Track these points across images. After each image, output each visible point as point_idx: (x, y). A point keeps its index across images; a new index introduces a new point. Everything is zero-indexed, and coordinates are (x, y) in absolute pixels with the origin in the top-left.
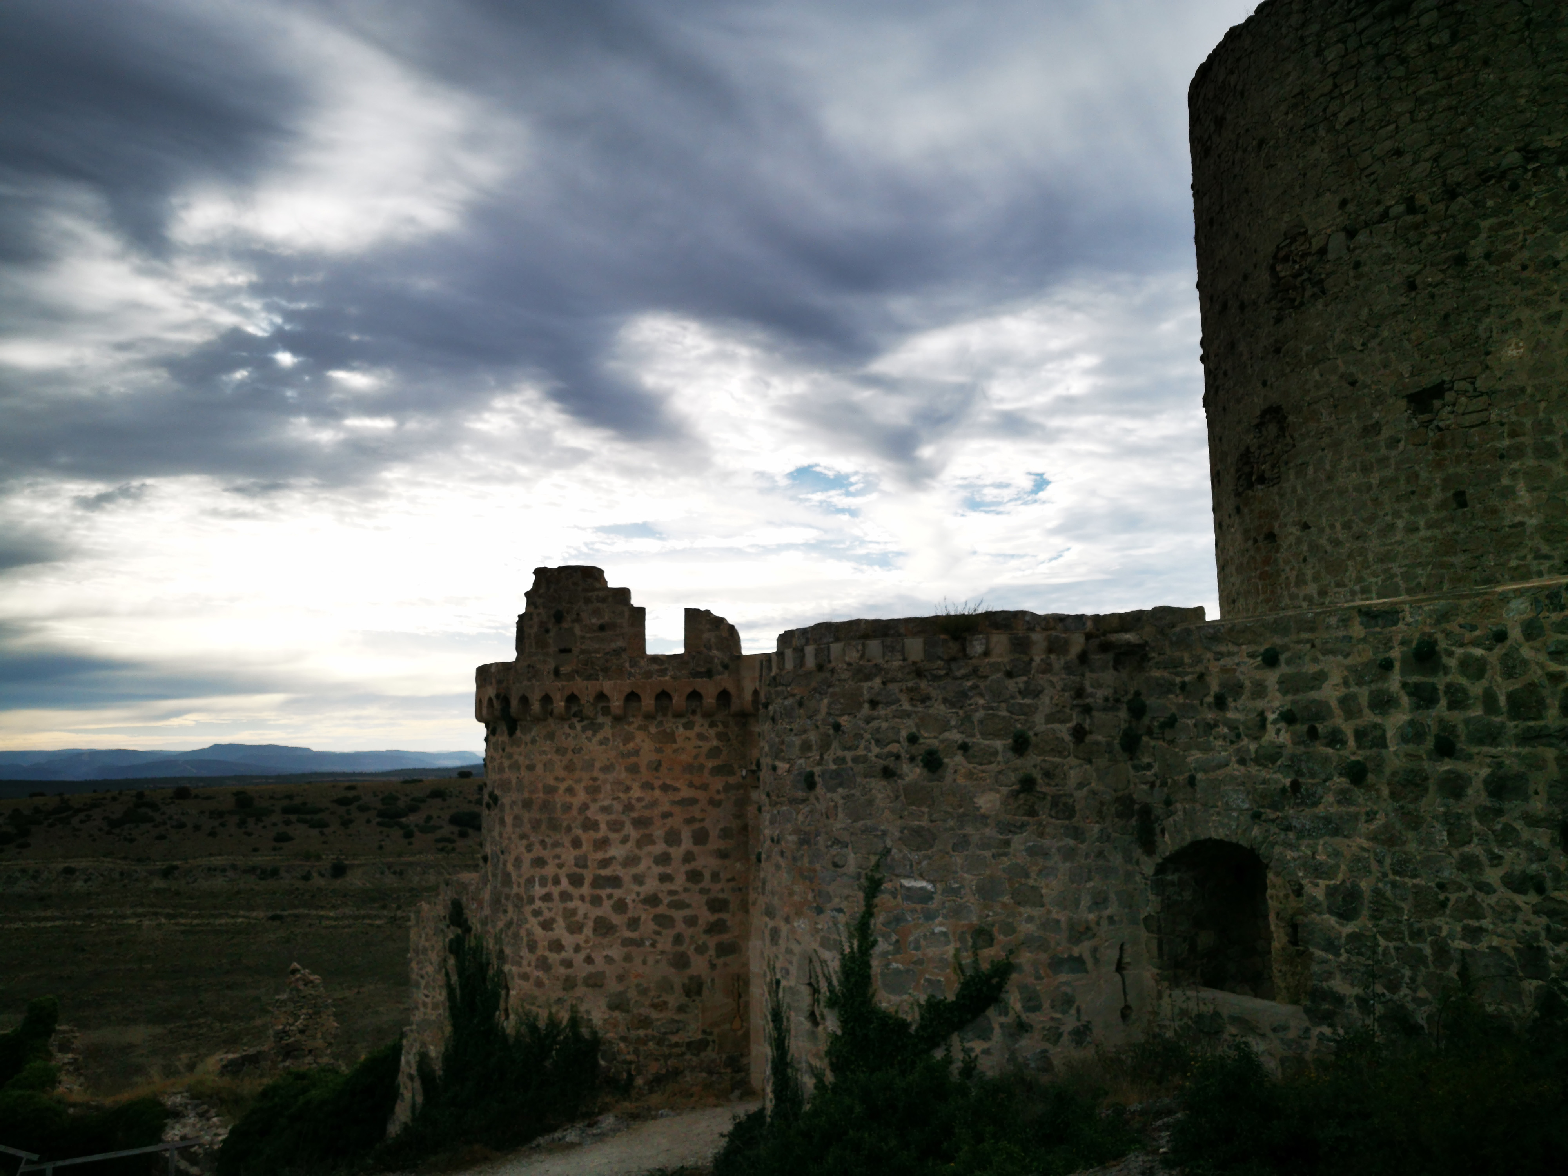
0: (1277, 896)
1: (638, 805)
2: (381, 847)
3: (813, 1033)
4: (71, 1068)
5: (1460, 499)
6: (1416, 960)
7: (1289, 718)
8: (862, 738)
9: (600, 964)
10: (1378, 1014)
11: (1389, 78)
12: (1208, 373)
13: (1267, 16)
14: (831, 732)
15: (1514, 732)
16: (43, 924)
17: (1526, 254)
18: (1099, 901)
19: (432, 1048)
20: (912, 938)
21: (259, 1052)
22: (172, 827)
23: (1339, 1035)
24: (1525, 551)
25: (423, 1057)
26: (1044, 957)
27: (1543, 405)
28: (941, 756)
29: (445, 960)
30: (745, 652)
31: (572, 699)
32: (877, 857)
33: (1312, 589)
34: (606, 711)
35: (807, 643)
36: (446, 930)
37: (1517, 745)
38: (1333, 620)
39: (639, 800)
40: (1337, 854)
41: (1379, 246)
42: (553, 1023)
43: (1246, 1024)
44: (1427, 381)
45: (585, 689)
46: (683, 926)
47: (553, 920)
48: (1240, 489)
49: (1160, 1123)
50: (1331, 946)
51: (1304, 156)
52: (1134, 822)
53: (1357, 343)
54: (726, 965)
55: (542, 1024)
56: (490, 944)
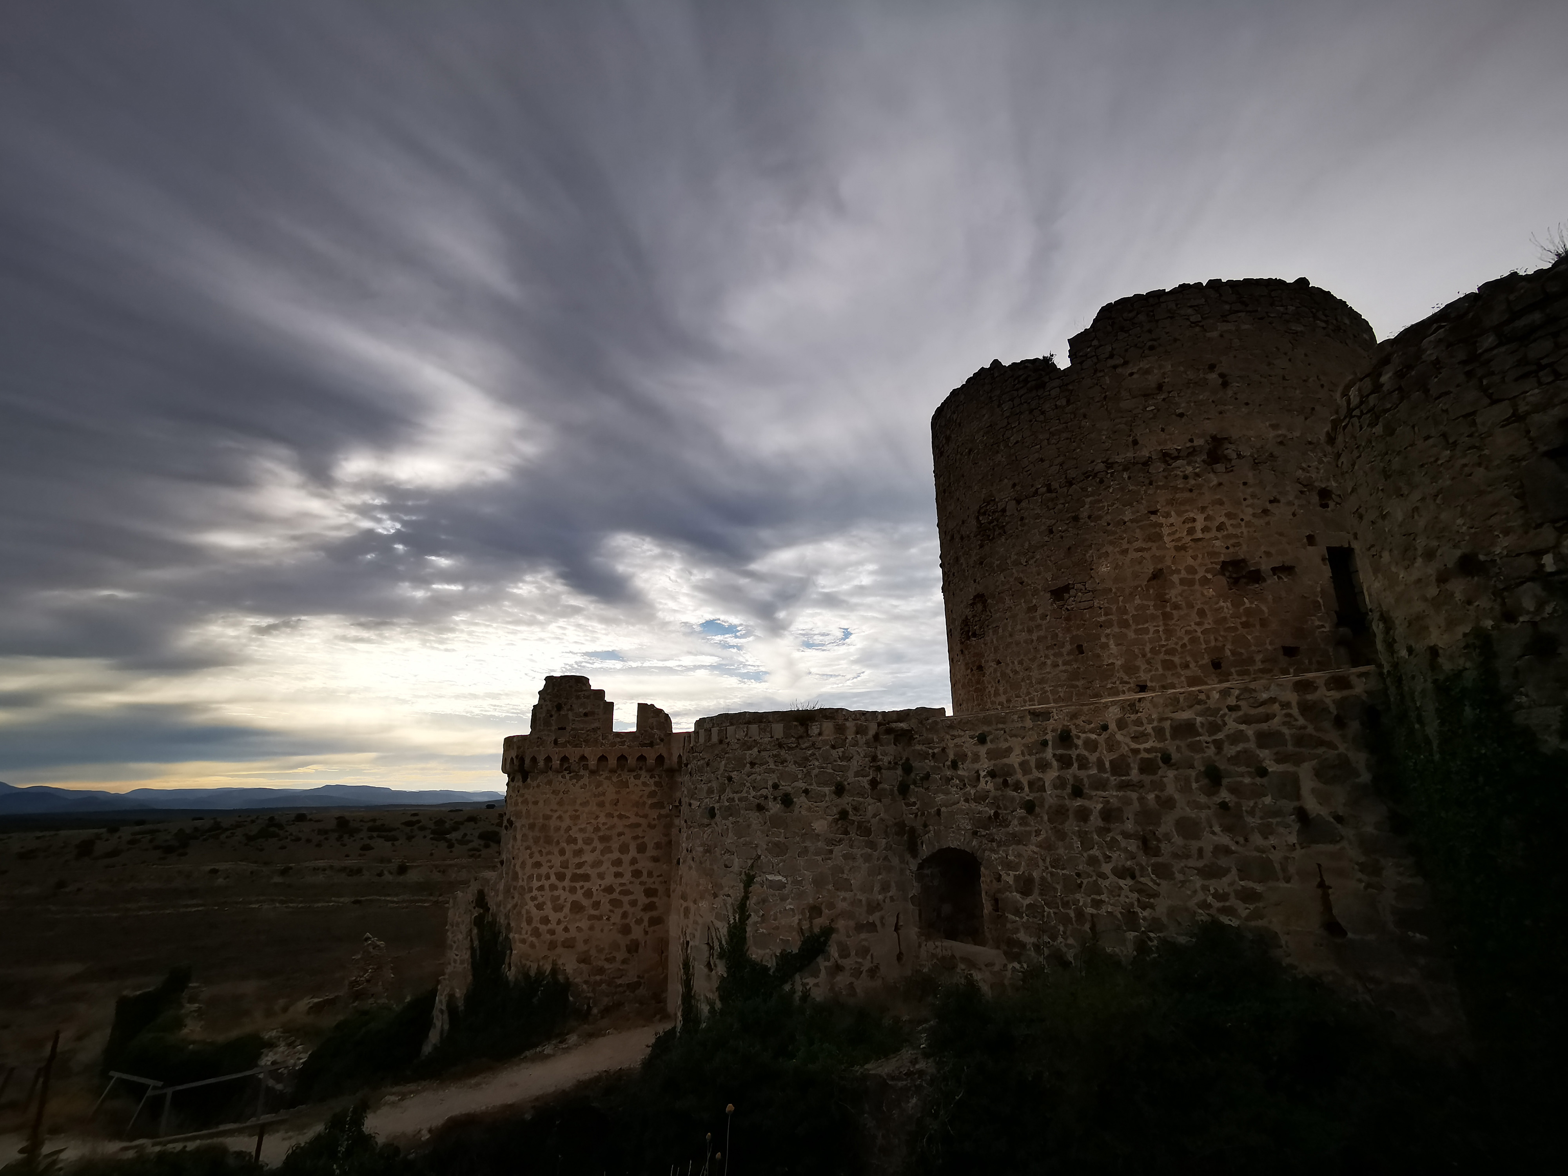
0: (986, 881)
1: (603, 828)
2: (432, 854)
3: (709, 975)
4: (196, 1014)
5: (1080, 649)
6: (1065, 920)
7: (992, 774)
8: (745, 786)
9: (573, 933)
10: (1046, 954)
11: (1036, 421)
12: (944, 573)
13: (972, 384)
14: (726, 782)
15: (1114, 783)
16: (189, 910)
17: (1109, 517)
18: (885, 888)
19: (457, 990)
20: (772, 913)
21: (337, 997)
22: (292, 840)
23: (1024, 968)
24: (1116, 679)
25: (451, 997)
26: (852, 923)
27: (1121, 598)
28: (792, 797)
29: (471, 930)
30: (674, 731)
31: (564, 759)
32: (752, 861)
33: (1003, 698)
34: (586, 767)
35: (713, 727)
36: (473, 909)
37: (1117, 791)
38: (1015, 717)
39: (604, 824)
40: (1019, 855)
41: (1033, 509)
42: (540, 972)
43: (971, 963)
44: (1060, 583)
45: (574, 752)
46: (628, 906)
47: (544, 903)
48: (963, 640)
49: (920, 1028)
50: (1017, 912)
51: (993, 459)
52: (905, 837)
53: (1023, 561)
54: (654, 931)
55: (532, 973)
56: (502, 920)
